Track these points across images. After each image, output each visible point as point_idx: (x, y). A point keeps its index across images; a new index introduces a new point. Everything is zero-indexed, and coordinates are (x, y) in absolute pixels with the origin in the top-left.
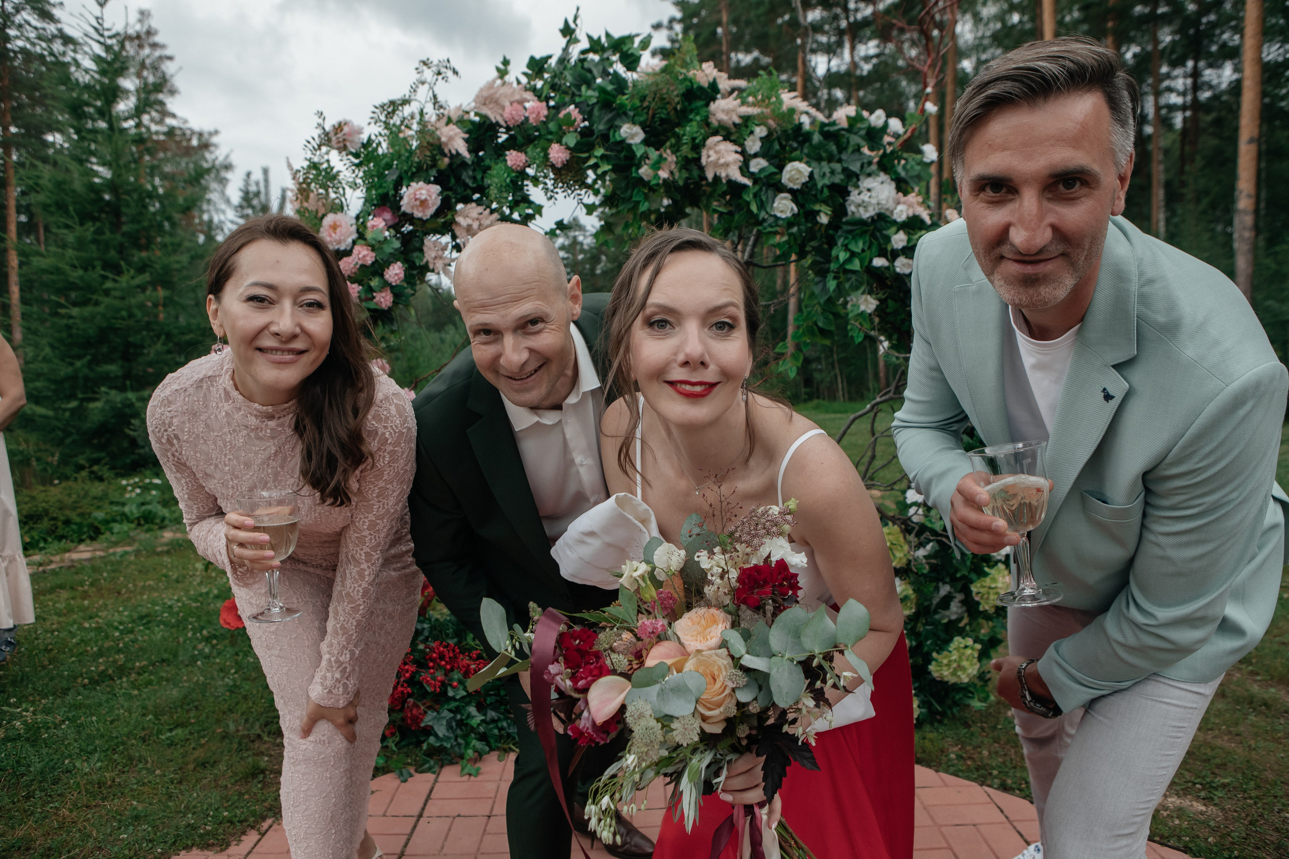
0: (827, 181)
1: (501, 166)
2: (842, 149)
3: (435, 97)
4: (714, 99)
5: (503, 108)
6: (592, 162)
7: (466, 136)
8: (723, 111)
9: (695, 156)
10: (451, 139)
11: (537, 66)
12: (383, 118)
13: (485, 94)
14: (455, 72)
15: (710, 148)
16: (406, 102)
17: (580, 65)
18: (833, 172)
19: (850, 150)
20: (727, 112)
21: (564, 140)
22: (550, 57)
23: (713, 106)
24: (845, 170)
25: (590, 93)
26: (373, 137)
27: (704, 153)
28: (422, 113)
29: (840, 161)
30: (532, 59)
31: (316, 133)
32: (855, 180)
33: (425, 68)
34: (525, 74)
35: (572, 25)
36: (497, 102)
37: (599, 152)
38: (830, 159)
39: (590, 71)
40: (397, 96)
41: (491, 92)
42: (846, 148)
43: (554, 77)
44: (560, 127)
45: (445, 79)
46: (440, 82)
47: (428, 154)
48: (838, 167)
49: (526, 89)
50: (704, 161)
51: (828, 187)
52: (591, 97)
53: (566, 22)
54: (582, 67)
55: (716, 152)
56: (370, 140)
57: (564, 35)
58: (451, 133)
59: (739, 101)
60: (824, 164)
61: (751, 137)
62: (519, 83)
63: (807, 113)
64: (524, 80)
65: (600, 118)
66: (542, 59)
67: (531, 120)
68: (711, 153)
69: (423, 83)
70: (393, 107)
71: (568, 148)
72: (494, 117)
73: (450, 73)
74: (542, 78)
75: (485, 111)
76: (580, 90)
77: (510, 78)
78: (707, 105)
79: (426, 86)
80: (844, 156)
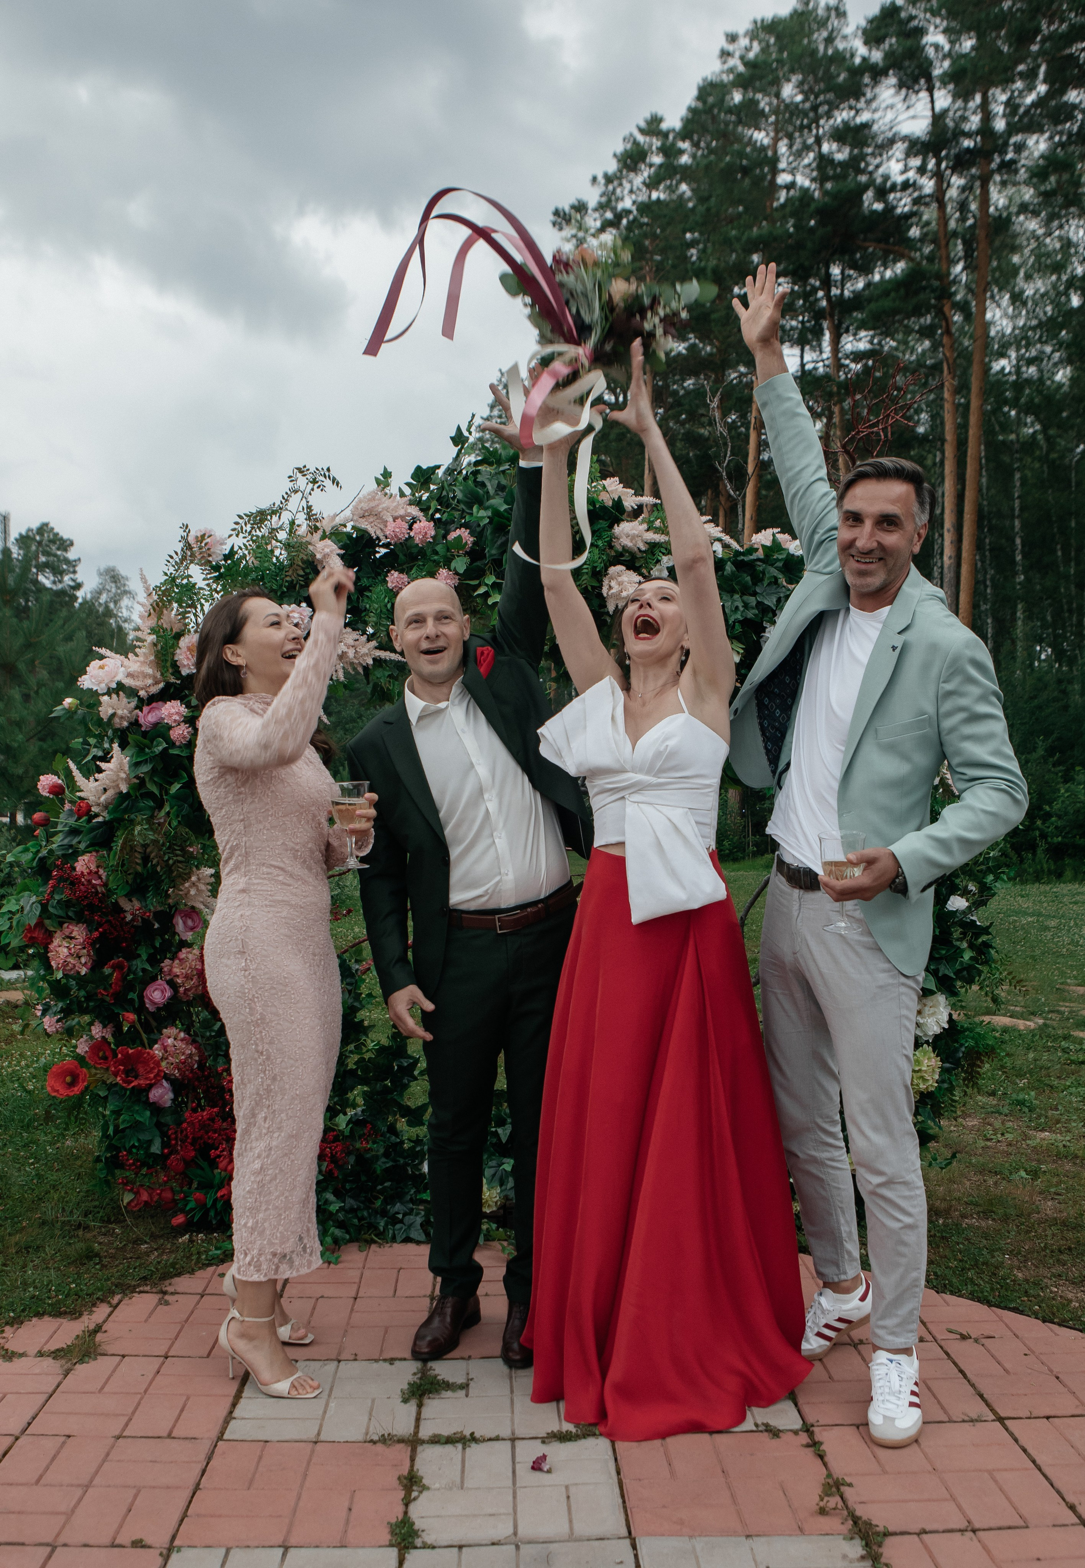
0: (738, 616)
1: (380, 588)
2: (757, 579)
3: (309, 507)
4: (618, 521)
5: (385, 523)
6: (482, 590)
7: (342, 552)
8: (628, 536)
9: (596, 584)
10: (326, 556)
11: (423, 476)
12: (248, 528)
13: (365, 506)
14: (334, 481)
15: (612, 578)
16: (276, 511)
17: (472, 478)
18: (746, 606)
19: (766, 582)
20: (633, 538)
21: (453, 565)
22: (438, 467)
23: (617, 530)
24: (759, 603)
25: (482, 513)
26: (236, 549)
27: (606, 582)
28: (292, 523)
29: (755, 594)
30: (419, 468)
31: (179, 547)
32: (770, 615)
33: (299, 475)
34: (408, 484)
35: (466, 434)
36: (377, 515)
37: (491, 579)
38: (745, 591)
39: (483, 485)
40: (264, 505)
41: (373, 504)
42: (762, 580)
43: (442, 488)
44: (448, 550)
45: (322, 488)
46: (317, 491)
47: (301, 573)
48: (752, 601)
49: (411, 503)
50: (605, 591)
51: (739, 622)
52: (483, 517)
53: (459, 429)
54: (475, 481)
55: (619, 584)
56: (232, 552)
57: (456, 445)
58: (327, 550)
59: (645, 526)
60: (736, 596)
61: (658, 566)
62: (402, 494)
63: (719, 540)
64: (407, 491)
65: (493, 542)
66: (429, 468)
67: (417, 541)
68: (613, 583)
69: (296, 492)
70: (260, 517)
71: (457, 573)
72: (373, 531)
73: (328, 483)
74: (428, 489)
75: (364, 525)
76: (471, 508)
77: (393, 489)
78: (611, 527)
79: (299, 494)
80: (758, 590)
